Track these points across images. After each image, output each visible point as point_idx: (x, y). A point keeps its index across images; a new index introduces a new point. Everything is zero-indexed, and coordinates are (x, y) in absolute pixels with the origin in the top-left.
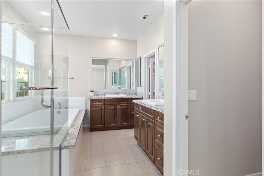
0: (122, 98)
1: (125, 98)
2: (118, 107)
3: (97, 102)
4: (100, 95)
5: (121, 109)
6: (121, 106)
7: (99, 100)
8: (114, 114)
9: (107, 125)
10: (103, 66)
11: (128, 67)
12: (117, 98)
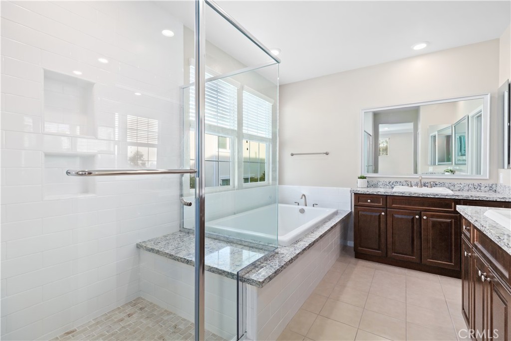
0: (437, 197)
1: (447, 197)
2: (425, 217)
3: (369, 201)
4: (381, 186)
5: (434, 224)
6: (433, 216)
7: (375, 197)
8: (413, 232)
9: (392, 254)
10: (410, 126)
11: (473, 117)
12: (421, 196)
